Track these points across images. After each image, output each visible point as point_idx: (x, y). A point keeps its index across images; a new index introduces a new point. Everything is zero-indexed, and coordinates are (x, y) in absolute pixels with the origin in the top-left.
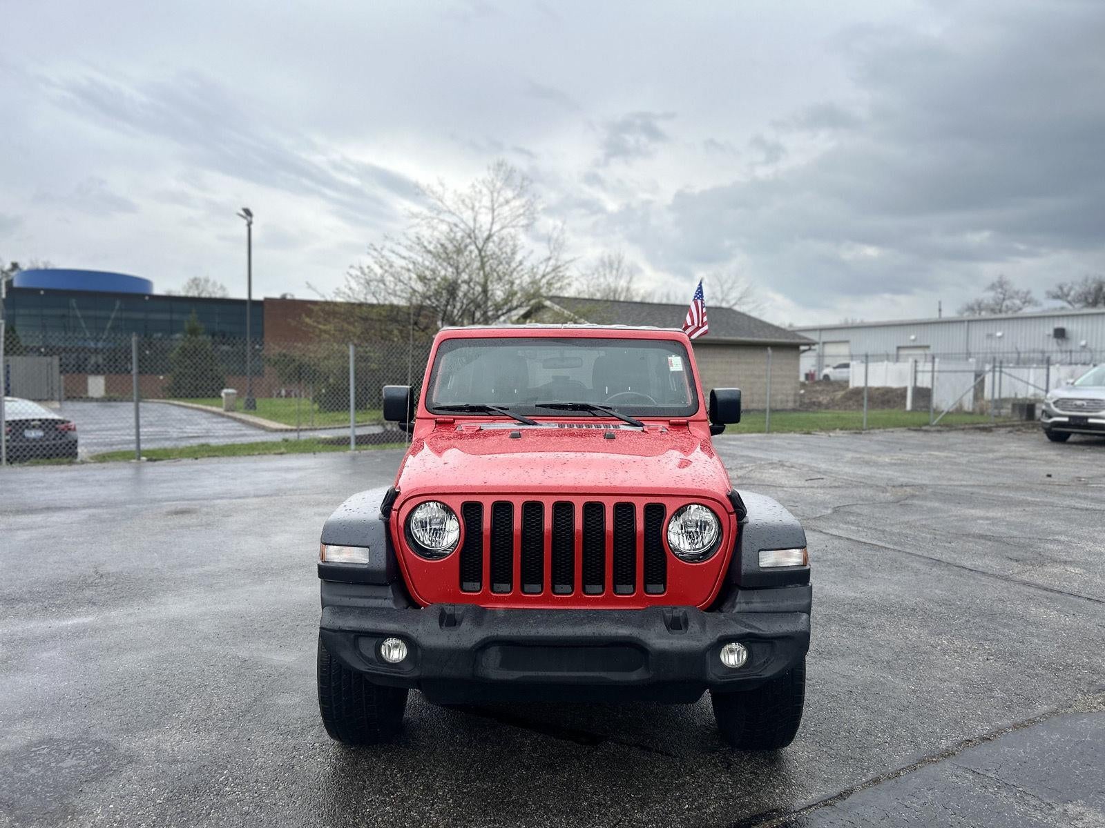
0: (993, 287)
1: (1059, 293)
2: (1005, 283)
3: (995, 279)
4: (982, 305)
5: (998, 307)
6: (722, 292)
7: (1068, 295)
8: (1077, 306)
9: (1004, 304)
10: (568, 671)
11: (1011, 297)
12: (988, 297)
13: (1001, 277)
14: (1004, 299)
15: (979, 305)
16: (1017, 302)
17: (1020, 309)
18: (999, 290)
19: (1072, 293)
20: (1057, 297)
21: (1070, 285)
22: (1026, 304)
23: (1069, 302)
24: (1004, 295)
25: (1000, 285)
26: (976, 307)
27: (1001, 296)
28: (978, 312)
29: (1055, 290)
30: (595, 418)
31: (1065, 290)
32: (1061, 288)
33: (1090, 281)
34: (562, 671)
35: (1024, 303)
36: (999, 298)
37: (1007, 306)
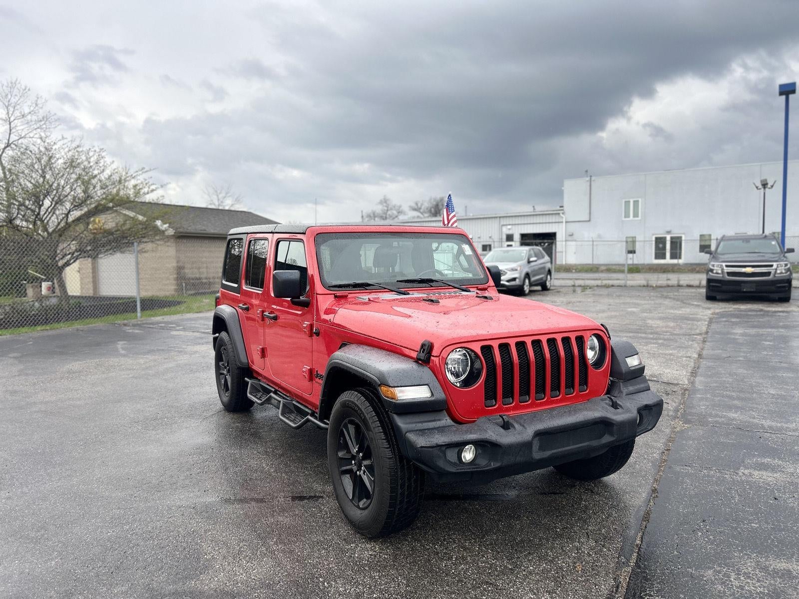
0: (381, 202)
1: (416, 207)
2: (388, 200)
3: (382, 198)
4: (376, 214)
5: (384, 216)
6: (218, 200)
7: (420, 209)
8: (426, 215)
9: (388, 214)
10: (573, 445)
11: (391, 209)
12: (379, 209)
13: (385, 196)
14: (387, 210)
15: (374, 214)
16: (395, 212)
17: (397, 217)
18: (385, 204)
19: (423, 207)
20: (415, 210)
21: (421, 202)
22: (400, 214)
23: (422, 213)
24: (387, 207)
25: (385, 201)
26: (372, 215)
27: (386, 208)
28: (373, 218)
29: (414, 205)
30: (432, 288)
31: (419, 205)
32: (417, 204)
33: (433, 200)
34: (569, 446)
35: (399, 212)
36: (385, 210)
37: (389, 215)
